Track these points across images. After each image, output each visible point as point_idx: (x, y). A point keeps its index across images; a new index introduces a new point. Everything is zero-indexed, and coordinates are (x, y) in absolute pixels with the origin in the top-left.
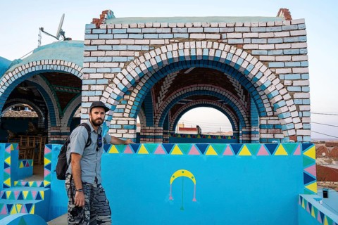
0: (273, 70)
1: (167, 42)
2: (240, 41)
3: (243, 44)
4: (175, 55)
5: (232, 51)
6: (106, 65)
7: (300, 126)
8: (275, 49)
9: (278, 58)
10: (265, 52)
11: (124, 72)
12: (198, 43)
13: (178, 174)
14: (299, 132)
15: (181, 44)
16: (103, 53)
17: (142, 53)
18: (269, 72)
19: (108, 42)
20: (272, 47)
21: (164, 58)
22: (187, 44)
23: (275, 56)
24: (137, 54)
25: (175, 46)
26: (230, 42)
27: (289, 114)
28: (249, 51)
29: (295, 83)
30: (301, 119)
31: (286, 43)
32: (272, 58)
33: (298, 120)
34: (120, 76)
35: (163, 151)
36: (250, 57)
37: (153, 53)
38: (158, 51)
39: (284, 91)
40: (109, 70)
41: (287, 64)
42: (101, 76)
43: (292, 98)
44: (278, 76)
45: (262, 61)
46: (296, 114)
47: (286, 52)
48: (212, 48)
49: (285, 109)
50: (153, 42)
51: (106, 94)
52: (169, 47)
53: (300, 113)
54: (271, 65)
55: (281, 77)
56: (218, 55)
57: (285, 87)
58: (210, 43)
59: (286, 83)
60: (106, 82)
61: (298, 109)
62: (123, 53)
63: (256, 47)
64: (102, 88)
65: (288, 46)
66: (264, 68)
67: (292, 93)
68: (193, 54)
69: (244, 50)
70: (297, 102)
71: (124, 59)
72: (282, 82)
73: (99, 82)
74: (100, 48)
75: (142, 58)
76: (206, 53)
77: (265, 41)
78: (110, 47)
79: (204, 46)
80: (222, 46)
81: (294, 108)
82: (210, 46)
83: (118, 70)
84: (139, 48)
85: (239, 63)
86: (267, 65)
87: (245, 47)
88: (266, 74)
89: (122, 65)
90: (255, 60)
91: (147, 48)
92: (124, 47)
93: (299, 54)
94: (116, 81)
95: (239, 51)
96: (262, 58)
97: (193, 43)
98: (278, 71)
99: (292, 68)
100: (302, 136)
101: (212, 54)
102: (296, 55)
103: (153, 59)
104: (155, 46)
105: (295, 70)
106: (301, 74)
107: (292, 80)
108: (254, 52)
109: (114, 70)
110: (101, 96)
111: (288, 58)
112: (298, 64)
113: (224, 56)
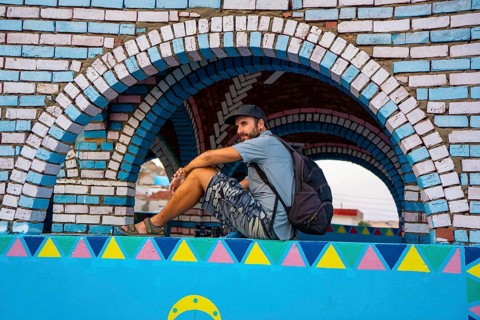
0: (403, 79)
1: (174, 16)
2: (332, 15)
3: (337, 21)
4: (191, 47)
5: (313, 38)
6: (41, 64)
7: (463, 206)
8: (411, 30)
9: (417, 52)
10: (387, 38)
11: (81, 80)
12: (241, 20)
13: (185, 304)
14: (460, 221)
15: (203, 22)
16: (34, 38)
17: (120, 40)
18: (393, 83)
19: (45, 13)
20: (403, 25)
21: (166, 52)
22: (216, 22)
23: (411, 46)
24: (109, 42)
25: (191, 26)
26: (310, 15)
27: (435, 179)
28: (350, 38)
29: (454, 108)
30: (465, 190)
31: (439, 15)
32: (403, 52)
33: (458, 192)
34: (71, 90)
35: (157, 254)
36: (352, 50)
37: (143, 41)
38: (154, 35)
39: (427, 126)
40: (47, 76)
41: (437, 65)
42: (30, 88)
43: (446, 142)
44: (413, 92)
45: (379, 59)
46: (453, 178)
47: (437, 36)
48: (270, 31)
49: (428, 167)
50: (144, 17)
51: (38, 129)
52: (178, 28)
53: (464, 177)
54: (398, 67)
55: (422, 95)
56: (281, 46)
57: (431, 117)
58: (265, 20)
59: (433, 107)
60: (41, 101)
61: (458, 167)
62: (78, 40)
63: (366, 26)
64: (31, 114)
65: (443, 21)
66: (383, 74)
67: (445, 132)
68: (228, 43)
69: (339, 34)
70: (456, 151)
71: (81, 53)
72: (422, 105)
73: (25, 101)
74: (28, 25)
75: (119, 51)
76: (255, 43)
77: (388, 12)
78: (49, 26)
79: (252, 26)
80: (291, 24)
81: (449, 164)
82: (264, 26)
83: (68, 77)
84: (113, 29)
85: (327, 63)
86: (390, 68)
87: (342, 27)
88: (387, 89)
89: (76, 66)
90: (363, 56)
91: (129, 30)
92: (81, 27)
93: (470, 41)
94: (62, 100)
95: (329, 37)
96: (378, 52)
97: (229, 19)
98: (414, 81)
99: (447, 72)
100: (468, 230)
101: (268, 44)
102: (462, 42)
103: (144, 54)
104: (149, 26)
105: (455, 79)
106: (469, 87)
107: (447, 102)
108: (361, 39)
109: (58, 77)
110: (29, 133)
111: (441, 50)
112: (465, 64)
113: (294, 49)
